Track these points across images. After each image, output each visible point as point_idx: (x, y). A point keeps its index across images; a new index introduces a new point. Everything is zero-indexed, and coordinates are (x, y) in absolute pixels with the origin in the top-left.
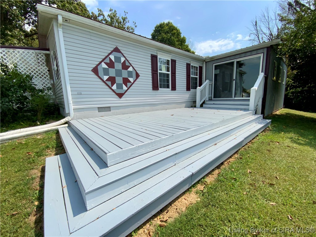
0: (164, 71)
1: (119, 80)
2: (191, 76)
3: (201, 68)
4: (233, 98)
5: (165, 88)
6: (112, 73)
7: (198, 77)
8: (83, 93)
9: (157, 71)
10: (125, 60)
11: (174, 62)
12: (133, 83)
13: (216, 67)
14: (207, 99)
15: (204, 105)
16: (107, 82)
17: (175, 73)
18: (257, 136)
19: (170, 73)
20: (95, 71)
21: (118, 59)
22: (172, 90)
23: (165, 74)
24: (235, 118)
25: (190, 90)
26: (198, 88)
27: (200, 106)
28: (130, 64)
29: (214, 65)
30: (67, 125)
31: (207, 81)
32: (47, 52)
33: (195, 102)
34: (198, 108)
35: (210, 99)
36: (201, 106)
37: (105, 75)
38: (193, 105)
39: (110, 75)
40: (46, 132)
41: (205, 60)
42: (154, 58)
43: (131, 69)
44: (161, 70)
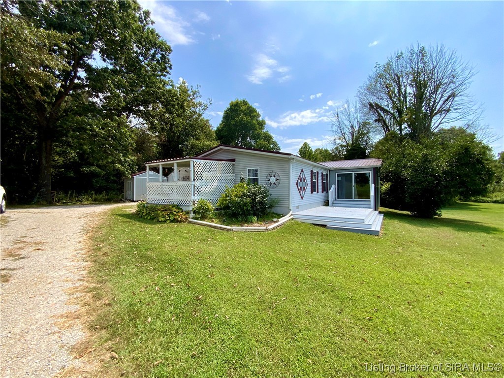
0: (314, 180)
2: (323, 181)
3: (327, 175)
4: (354, 199)
5: (315, 191)
7: (326, 182)
10: (304, 176)
11: (318, 173)
12: (306, 190)
13: (339, 175)
15: (334, 204)
16: (300, 190)
17: (318, 181)
20: (297, 184)
22: (317, 193)
25: (323, 192)
29: (337, 173)
31: (334, 185)
33: (328, 201)
34: (330, 206)
35: (336, 200)
37: (299, 186)
38: (328, 204)
41: (329, 169)
42: (312, 171)
43: (305, 181)
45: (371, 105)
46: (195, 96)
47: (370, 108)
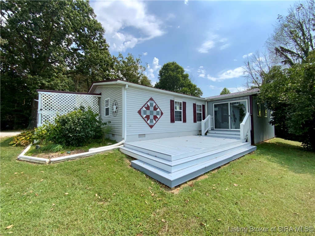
0: (178, 110)
1: (152, 117)
2: (197, 112)
3: (204, 106)
4: (230, 129)
5: (179, 121)
6: (148, 113)
7: (202, 112)
8: (132, 125)
9: (174, 110)
10: (155, 105)
11: (184, 103)
12: (159, 119)
13: (216, 106)
14: (210, 129)
15: (208, 134)
16: (145, 119)
17: (185, 111)
18: (244, 156)
19: (182, 111)
20: (139, 112)
21: (152, 104)
22: (184, 122)
23: (179, 111)
24: (228, 144)
25: (196, 122)
26: (202, 121)
27: (204, 135)
28: (158, 107)
29: (214, 104)
30: (123, 146)
31: (209, 116)
32: (100, 96)
33: (200, 131)
34: (203, 136)
35: (212, 130)
36: (206, 134)
37: (144, 114)
38: (199, 133)
39: (147, 115)
40: (113, 149)
41: (206, 101)
42: (172, 102)
43: (158, 110)
44: (176, 109)
45: (277, 50)
46: (138, 62)
47: (276, 52)
